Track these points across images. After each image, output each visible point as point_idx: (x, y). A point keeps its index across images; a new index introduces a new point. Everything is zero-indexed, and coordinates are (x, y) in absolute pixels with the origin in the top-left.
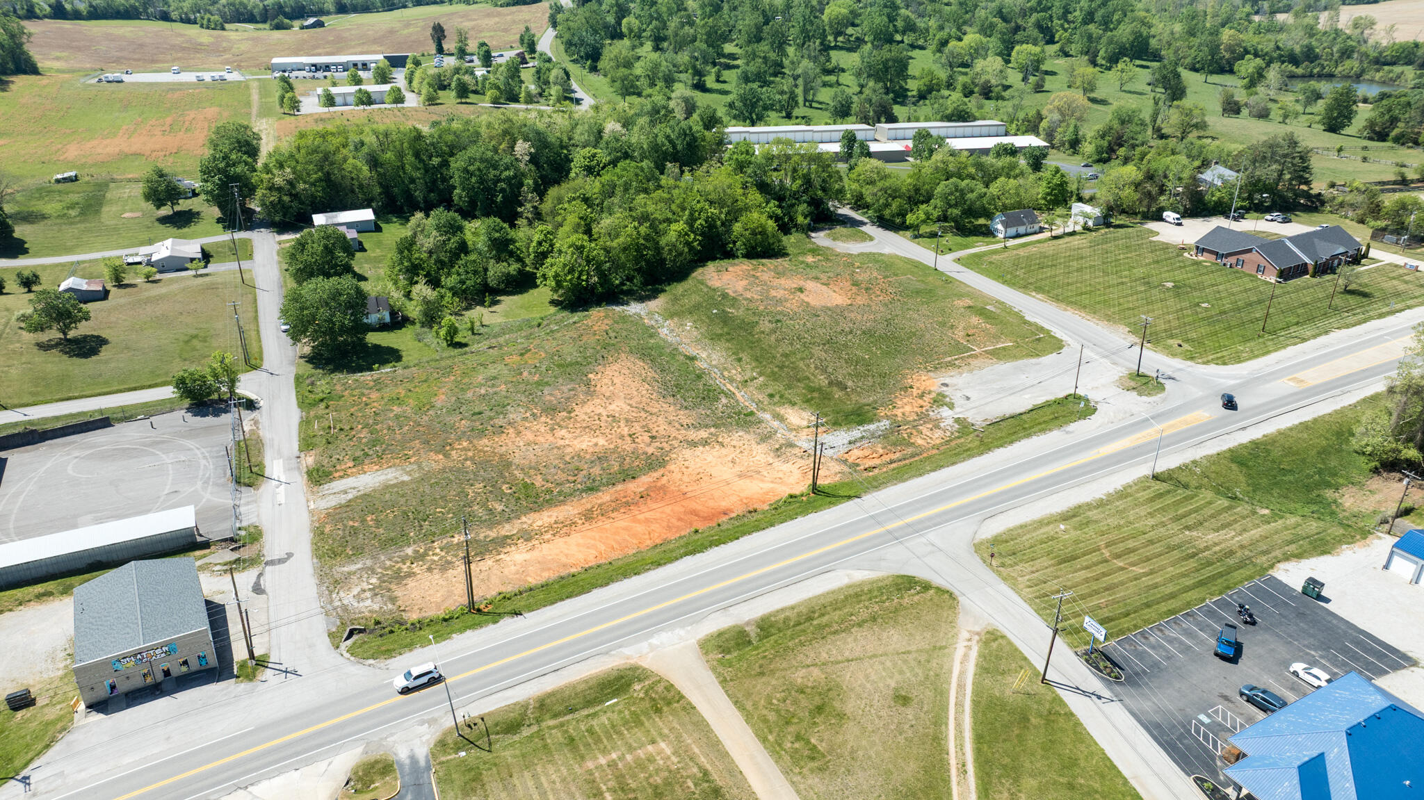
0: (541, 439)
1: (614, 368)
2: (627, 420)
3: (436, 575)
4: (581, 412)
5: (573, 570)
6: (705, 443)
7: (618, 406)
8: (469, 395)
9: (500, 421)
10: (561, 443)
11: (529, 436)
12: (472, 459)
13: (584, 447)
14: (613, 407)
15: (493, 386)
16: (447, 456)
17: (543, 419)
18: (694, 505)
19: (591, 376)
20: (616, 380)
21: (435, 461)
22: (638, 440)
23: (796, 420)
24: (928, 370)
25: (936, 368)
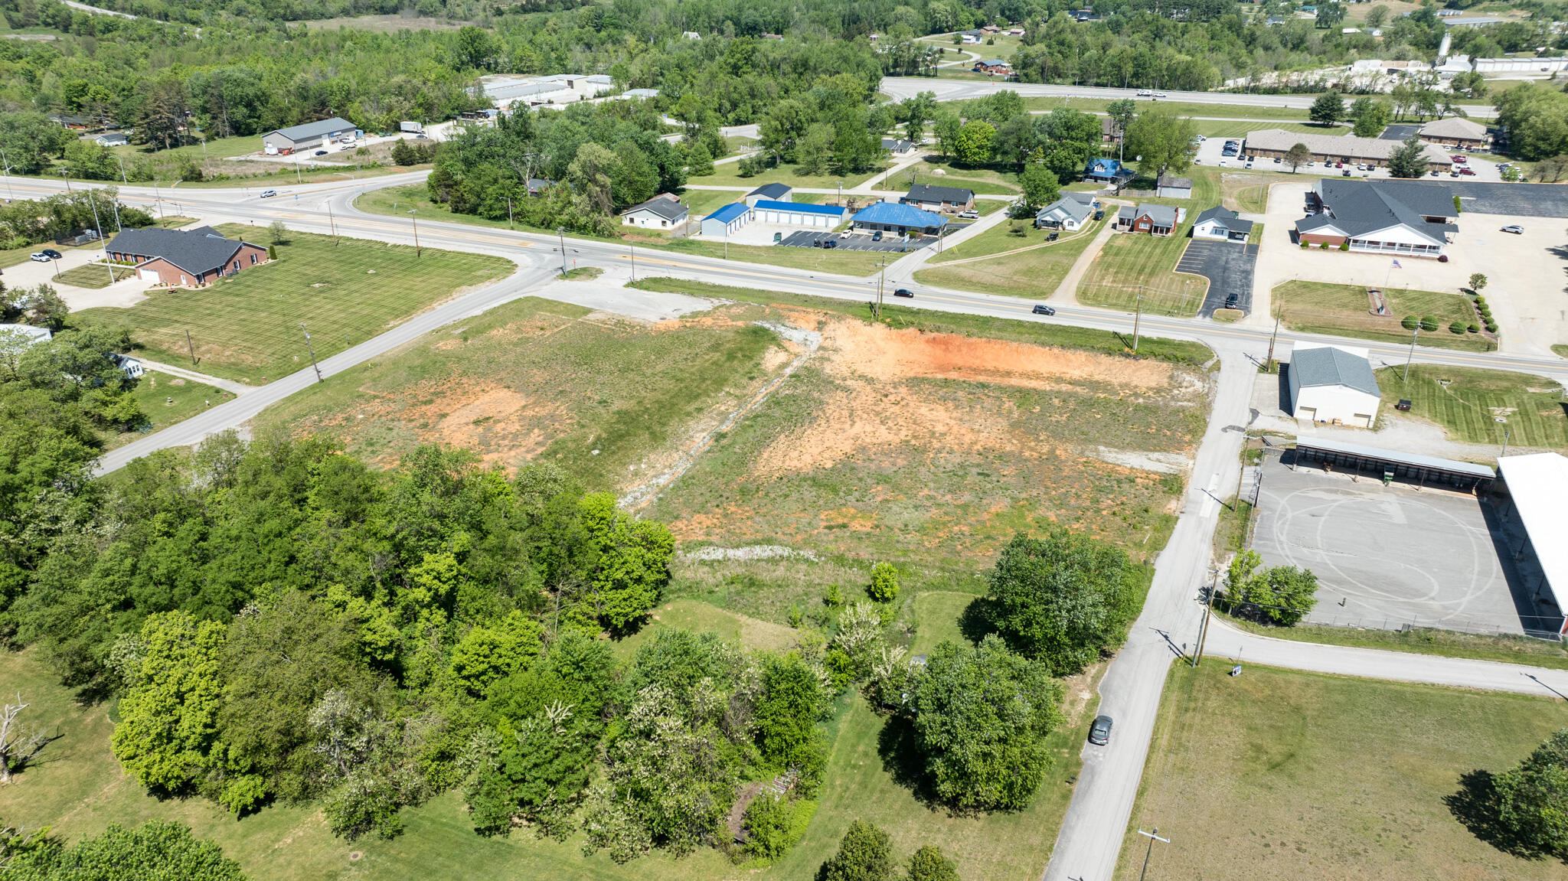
0: (964, 432)
4: (900, 436)
6: (861, 377)
7: (862, 428)
8: (967, 499)
9: (975, 460)
10: (954, 422)
11: (969, 437)
12: (1036, 440)
13: (941, 413)
14: (868, 429)
15: (931, 498)
17: (937, 446)
18: (938, 353)
19: (830, 466)
20: (818, 451)
21: (1067, 450)
22: (899, 399)
23: (782, 357)
24: (642, 328)
25: (633, 327)
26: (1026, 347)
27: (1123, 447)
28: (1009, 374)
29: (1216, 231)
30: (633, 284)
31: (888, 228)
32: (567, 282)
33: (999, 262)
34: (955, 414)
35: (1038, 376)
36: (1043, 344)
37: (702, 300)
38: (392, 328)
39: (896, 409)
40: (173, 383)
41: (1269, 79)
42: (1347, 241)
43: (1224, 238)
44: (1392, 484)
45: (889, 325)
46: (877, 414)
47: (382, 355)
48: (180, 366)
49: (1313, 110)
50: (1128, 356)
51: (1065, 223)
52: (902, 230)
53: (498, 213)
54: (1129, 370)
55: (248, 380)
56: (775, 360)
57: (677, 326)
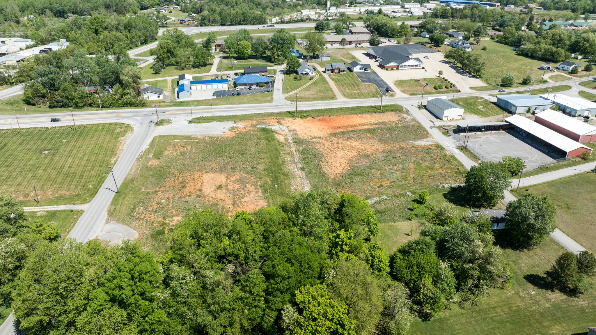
0: (369, 147)
1: (338, 171)
2: (338, 148)
3: (392, 120)
4: (355, 153)
5: (359, 115)
6: (315, 137)
7: (340, 154)
8: (400, 166)
9: (385, 154)
10: (362, 145)
11: (373, 148)
12: (391, 144)
13: (355, 143)
14: (342, 153)
15: (391, 169)
16: (400, 146)
17: (369, 153)
18: (327, 124)
19: (349, 168)
20: (339, 165)
21: (403, 144)
22: (336, 141)
24: (222, 137)
25: (218, 138)
26: (349, 116)
27: (415, 139)
28: (355, 126)
29: (361, 69)
30: (191, 122)
31: (252, 84)
32: (161, 127)
33: (307, 89)
34: (359, 142)
35: (363, 125)
36: (354, 114)
37: (227, 123)
38: (115, 163)
39: (341, 145)
40: (39, 214)
41: (287, 18)
42: (398, 66)
43: (363, 71)
44: (485, 132)
45: (302, 118)
47: (129, 174)
48: (29, 206)
49: (316, 28)
50: (381, 112)
51: (310, 73)
52: (257, 84)
53: (82, 104)
54: (385, 117)
55: (79, 202)
56: (281, 138)
57: (233, 134)
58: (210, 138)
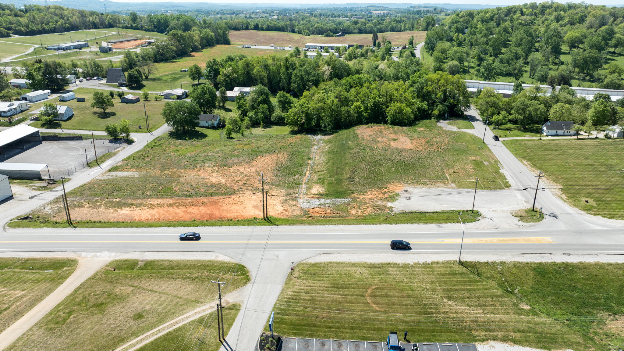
0: (203, 174)
1: (273, 156)
4: (233, 169)
8: (204, 154)
9: (199, 165)
10: (208, 177)
11: (201, 172)
12: (168, 175)
13: (214, 181)
14: (249, 169)
15: (217, 153)
16: (162, 172)
17: (216, 168)
19: (259, 157)
20: (266, 161)
21: (155, 173)
22: (237, 183)
23: (314, 190)
24: (407, 183)
25: (413, 183)
28: (171, 205)
34: (207, 181)
39: (237, 179)
46: (246, 176)
56: (316, 189)
57: (391, 187)
58: (425, 184)
